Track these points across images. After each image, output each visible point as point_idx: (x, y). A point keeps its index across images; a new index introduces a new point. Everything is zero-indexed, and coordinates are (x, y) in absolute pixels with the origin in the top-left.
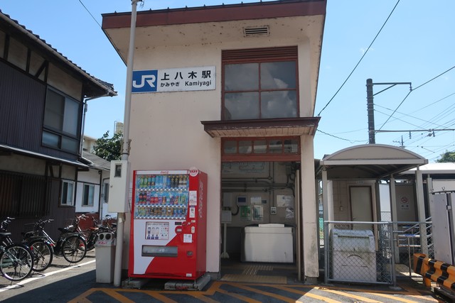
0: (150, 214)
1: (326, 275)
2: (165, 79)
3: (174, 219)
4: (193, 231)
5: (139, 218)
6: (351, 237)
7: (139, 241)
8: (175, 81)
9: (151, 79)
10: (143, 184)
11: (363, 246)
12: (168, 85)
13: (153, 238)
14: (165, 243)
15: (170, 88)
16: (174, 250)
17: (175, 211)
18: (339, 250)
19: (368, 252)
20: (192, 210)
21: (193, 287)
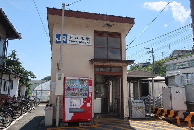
0: (72, 95)
2: (71, 39)
3: (83, 97)
4: (90, 102)
5: (67, 97)
7: (68, 107)
8: (75, 40)
9: (65, 38)
10: (69, 83)
11: (142, 105)
12: (72, 41)
13: (73, 105)
14: (79, 107)
15: (73, 43)
16: (83, 110)
17: (83, 94)
18: (134, 107)
19: (143, 107)
20: (90, 94)
21: (91, 124)
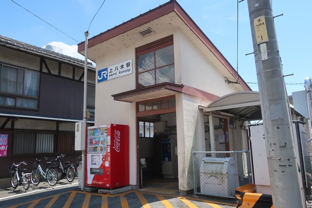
1: (195, 190)
2: (111, 72)
3: (102, 153)
4: (109, 160)
5: (89, 153)
6: (213, 163)
7: (89, 166)
8: (115, 72)
9: (105, 73)
11: (219, 170)
13: (94, 164)
14: (99, 167)
15: (113, 77)
16: (102, 171)
18: (203, 172)
19: (222, 174)
20: (109, 147)
